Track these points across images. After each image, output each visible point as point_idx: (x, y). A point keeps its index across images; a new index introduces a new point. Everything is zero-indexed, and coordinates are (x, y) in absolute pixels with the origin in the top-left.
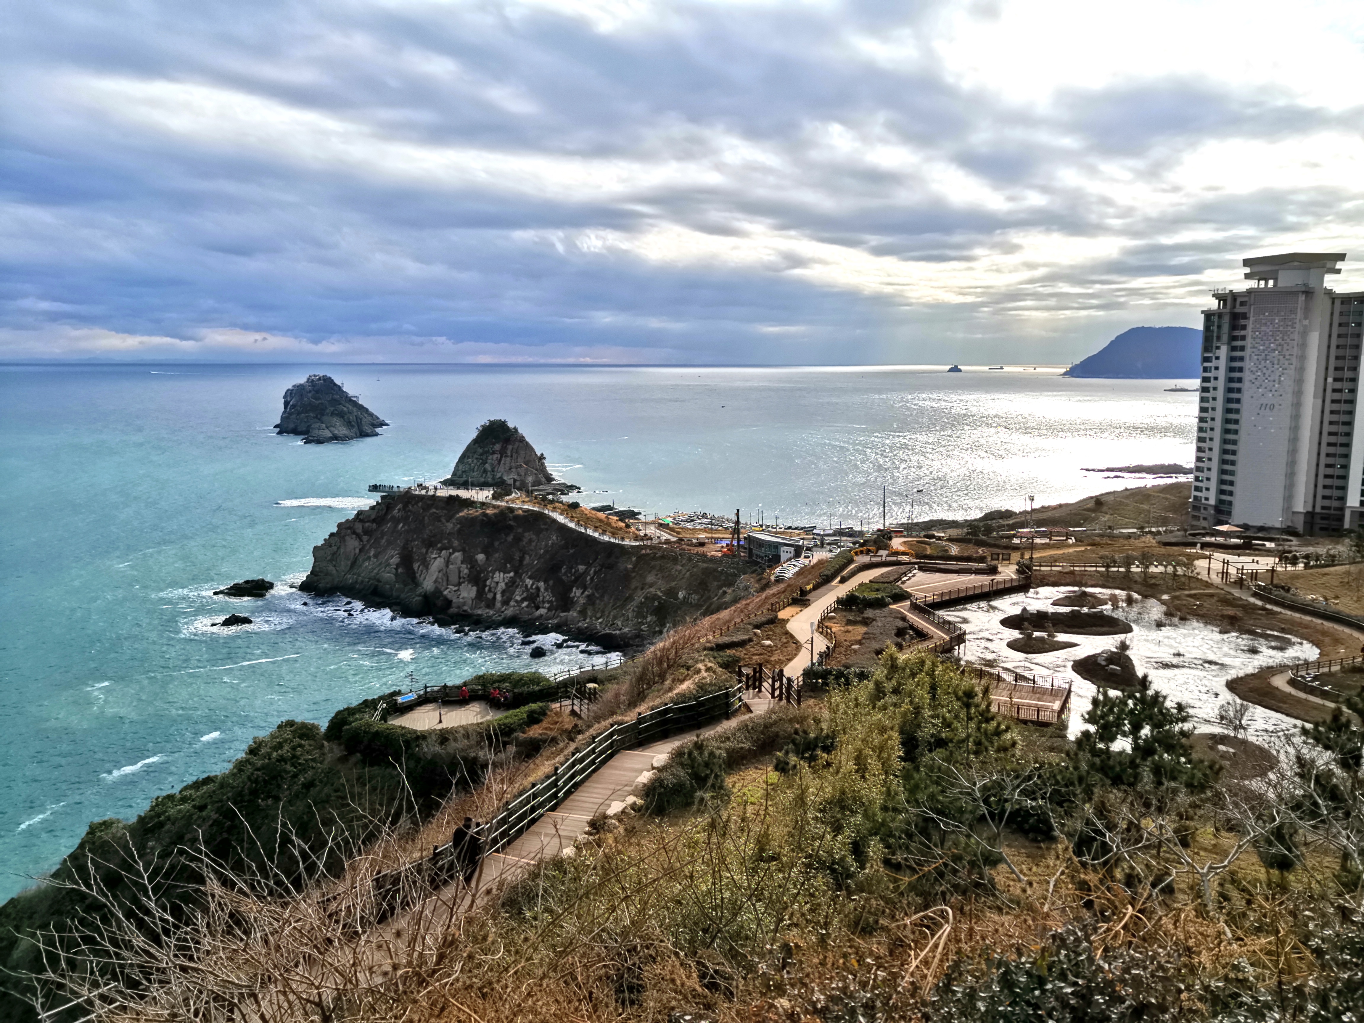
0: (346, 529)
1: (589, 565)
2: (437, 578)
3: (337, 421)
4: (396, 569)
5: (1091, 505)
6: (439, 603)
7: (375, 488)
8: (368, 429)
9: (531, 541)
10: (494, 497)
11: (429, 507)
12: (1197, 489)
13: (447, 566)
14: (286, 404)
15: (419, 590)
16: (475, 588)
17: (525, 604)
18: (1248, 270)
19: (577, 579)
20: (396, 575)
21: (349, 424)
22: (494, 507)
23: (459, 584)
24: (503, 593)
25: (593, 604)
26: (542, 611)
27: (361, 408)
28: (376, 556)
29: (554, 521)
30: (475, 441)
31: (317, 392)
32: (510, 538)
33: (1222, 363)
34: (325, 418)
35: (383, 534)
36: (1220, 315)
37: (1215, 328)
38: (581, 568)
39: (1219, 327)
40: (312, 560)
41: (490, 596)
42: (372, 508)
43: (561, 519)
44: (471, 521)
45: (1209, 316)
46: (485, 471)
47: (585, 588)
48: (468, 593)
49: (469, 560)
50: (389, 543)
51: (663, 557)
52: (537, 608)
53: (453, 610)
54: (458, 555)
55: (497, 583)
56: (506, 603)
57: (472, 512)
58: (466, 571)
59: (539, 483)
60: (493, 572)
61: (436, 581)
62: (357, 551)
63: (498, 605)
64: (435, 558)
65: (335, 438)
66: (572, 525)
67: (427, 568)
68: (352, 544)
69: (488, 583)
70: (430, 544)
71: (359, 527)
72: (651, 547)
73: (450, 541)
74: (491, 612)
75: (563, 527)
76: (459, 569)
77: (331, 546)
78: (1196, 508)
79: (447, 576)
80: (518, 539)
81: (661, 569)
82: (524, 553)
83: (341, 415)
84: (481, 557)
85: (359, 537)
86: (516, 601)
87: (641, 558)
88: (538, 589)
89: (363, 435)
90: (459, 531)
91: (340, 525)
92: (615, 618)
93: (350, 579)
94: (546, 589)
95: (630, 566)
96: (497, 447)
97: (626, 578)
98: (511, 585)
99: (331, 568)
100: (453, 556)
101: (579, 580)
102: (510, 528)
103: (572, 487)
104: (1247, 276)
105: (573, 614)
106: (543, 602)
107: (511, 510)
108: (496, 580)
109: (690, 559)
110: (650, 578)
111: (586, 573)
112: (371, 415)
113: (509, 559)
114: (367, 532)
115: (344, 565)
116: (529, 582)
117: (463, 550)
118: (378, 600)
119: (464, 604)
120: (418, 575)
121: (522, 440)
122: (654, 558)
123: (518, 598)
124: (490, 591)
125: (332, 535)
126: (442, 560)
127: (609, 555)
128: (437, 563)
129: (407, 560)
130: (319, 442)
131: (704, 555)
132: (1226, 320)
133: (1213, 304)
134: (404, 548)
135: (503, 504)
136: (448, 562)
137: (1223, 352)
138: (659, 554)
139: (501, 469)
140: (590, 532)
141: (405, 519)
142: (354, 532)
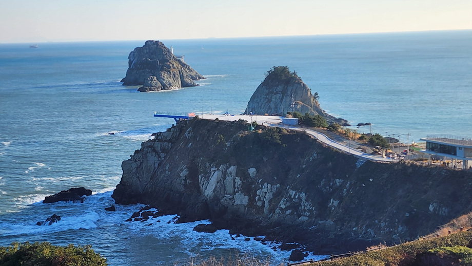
0: (147, 147)
1: (345, 179)
2: (216, 187)
3: (165, 74)
4: (185, 180)
6: (217, 208)
8: (188, 81)
9: (295, 157)
13: (224, 178)
15: (202, 198)
16: (247, 197)
17: (288, 212)
19: (334, 192)
20: (185, 185)
23: (235, 193)
24: (270, 201)
25: (349, 213)
26: (303, 219)
27: (184, 66)
28: (170, 170)
29: (315, 140)
30: (263, 84)
32: (277, 155)
34: (157, 72)
35: (176, 151)
38: (339, 181)
41: (259, 204)
42: (169, 130)
43: (321, 139)
44: (245, 140)
47: (341, 200)
48: (241, 200)
49: (243, 174)
50: (181, 159)
52: (299, 216)
53: (228, 216)
54: (232, 169)
55: (266, 193)
56: (272, 210)
57: (246, 132)
58: (240, 182)
60: (262, 184)
61: (214, 191)
62: (156, 165)
63: (266, 212)
64: (215, 171)
67: (208, 179)
68: (152, 159)
69: (258, 193)
70: (212, 160)
71: (158, 146)
73: (227, 157)
74: (260, 218)
76: (234, 180)
77: (136, 161)
79: (224, 185)
82: (289, 168)
83: (168, 69)
84: (252, 171)
85: (158, 154)
86: (281, 209)
88: (299, 198)
89: (184, 84)
90: (235, 149)
91: (143, 145)
93: (150, 188)
94: (307, 200)
96: (280, 88)
98: (278, 195)
99: (136, 179)
100: (230, 170)
101: (336, 192)
106: (305, 210)
108: (265, 190)
111: (342, 186)
112: (192, 71)
113: (276, 173)
114: (163, 150)
115: (145, 176)
116: (292, 193)
117: (238, 165)
119: (238, 210)
120: (201, 185)
121: (300, 82)
123: (283, 206)
124: (259, 200)
125: (136, 152)
126: (221, 172)
128: (215, 177)
129: (194, 173)
134: (192, 163)
136: (225, 174)
142: (154, 150)
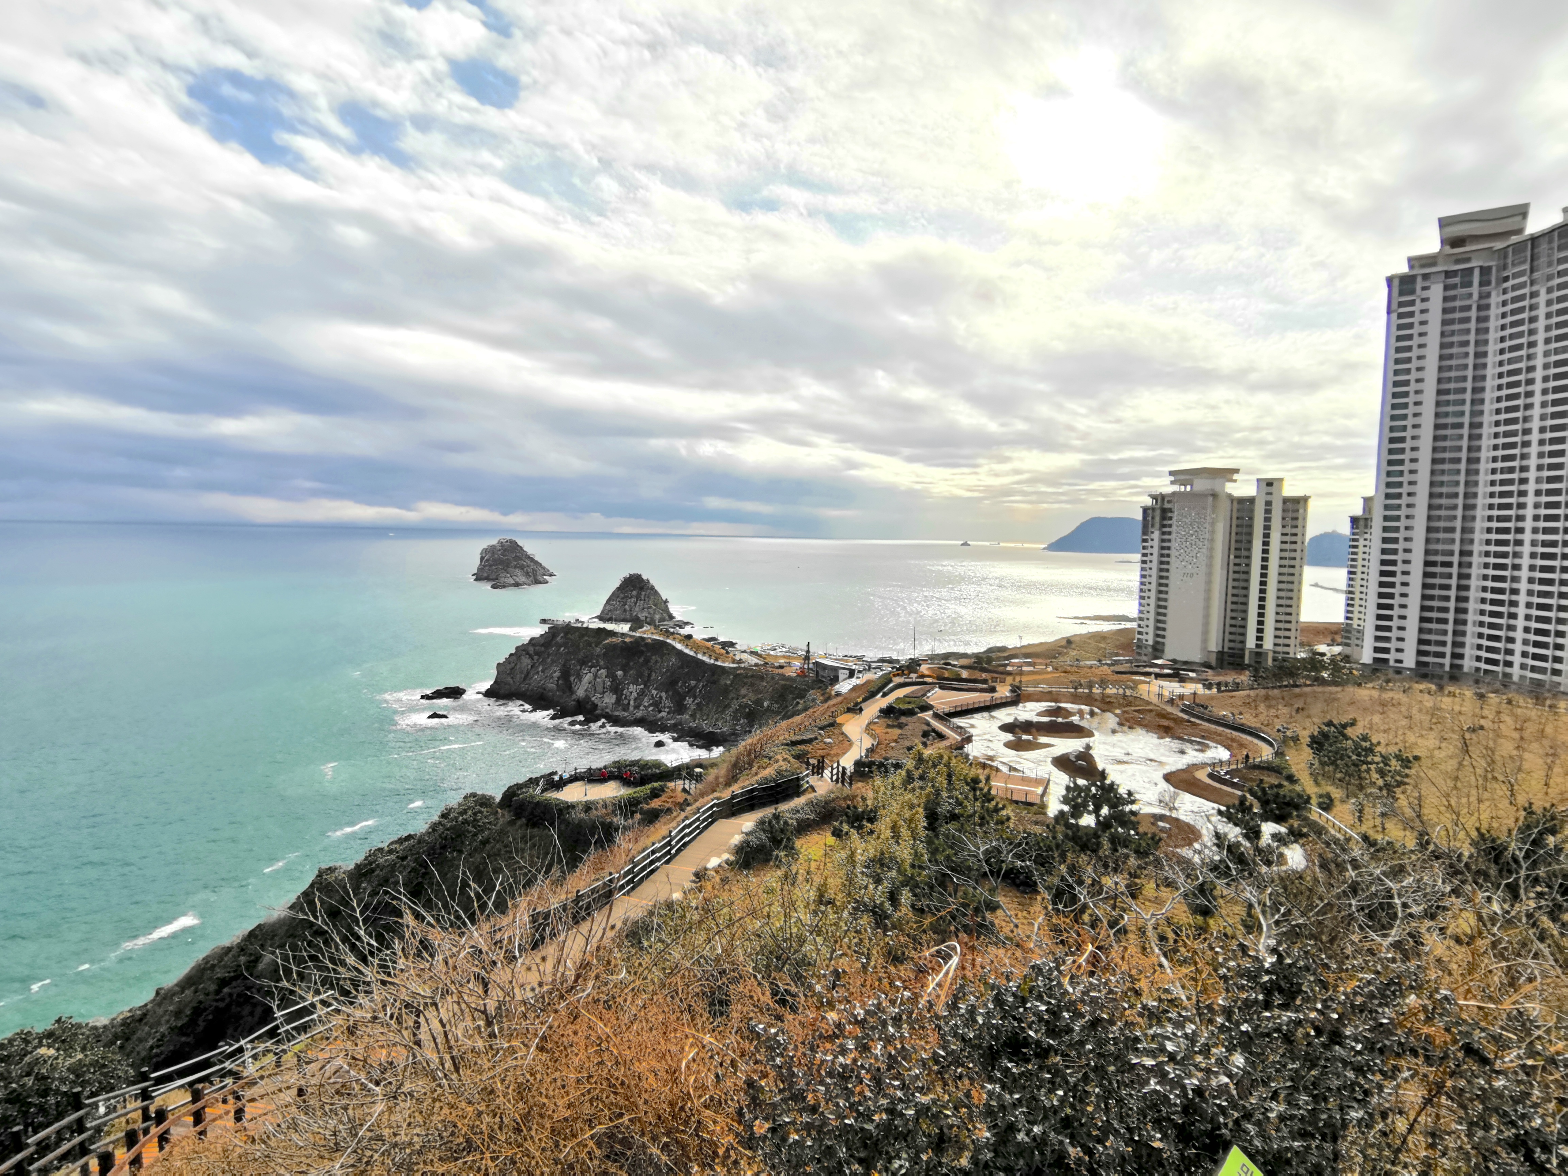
0: (522, 651)
1: (699, 681)
2: (587, 688)
3: (518, 572)
4: (558, 681)
5: (1064, 643)
6: (588, 707)
7: (544, 621)
8: (540, 578)
9: (656, 662)
10: (631, 629)
11: (583, 636)
12: (1140, 633)
13: (595, 679)
14: (482, 559)
15: (574, 697)
16: (615, 696)
17: (651, 708)
18: (1172, 478)
19: (689, 691)
20: (557, 685)
21: (527, 575)
22: (631, 636)
23: (604, 693)
24: (635, 699)
25: (701, 710)
26: (663, 714)
27: (537, 563)
28: (543, 671)
29: (674, 648)
30: (618, 589)
31: (505, 550)
32: (641, 660)
33: (1156, 543)
34: (510, 569)
35: (549, 655)
36: (1153, 509)
37: (1150, 518)
38: (693, 683)
39: (1153, 518)
40: (496, 673)
41: (626, 702)
42: (542, 636)
43: (679, 646)
44: (613, 647)
45: (1145, 510)
46: (625, 611)
47: (695, 698)
48: (609, 699)
49: (611, 675)
50: (553, 661)
51: (752, 676)
52: (660, 712)
53: (598, 712)
54: (603, 672)
55: (631, 692)
56: (637, 707)
57: (614, 640)
58: (609, 683)
59: (664, 620)
60: (629, 684)
61: (586, 691)
62: (529, 667)
63: (631, 709)
64: (586, 673)
65: (517, 585)
66: (687, 651)
67: (580, 681)
68: (526, 661)
69: (624, 692)
70: (583, 663)
71: (531, 650)
72: (744, 668)
73: (598, 661)
74: (626, 714)
75: (680, 653)
76: (604, 682)
77: (510, 663)
78: (1139, 647)
79: (594, 685)
80: (647, 661)
81: (752, 685)
82: (651, 671)
83: (522, 568)
84: (620, 673)
85: (531, 657)
86: (645, 706)
87: (737, 676)
88: (661, 697)
89: (537, 582)
90: (604, 654)
91: (517, 648)
92: (717, 720)
93: (523, 687)
94: (667, 698)
95: (728, 682)
96: (634, 593)
97: (726, 691)
98: (642, 694)
99: (509, 679)
100: (600, 672)
101: (691, 692)
102: (642, 652)
103: (687, 623)
104: (1172, 483)
105: (686, 717)
106: (665, 707)
107: (643, 639)
108: (630, 690)
109: (773, 678)
110: (743, 691)
111: (696, 686)
112: (544, 568)
113: (640, 675)
114: (537, 653)
115: (519, 677)
116: (654, 692)
117: (607, 668)
118: (543, 703)
119: (606, 707)
120: (573, 686)
121: (653, 588)
122: (746, 677)
123: (646, 704)
124: (625, 698)
125: (511, 655)
126: (592, 675)
127: (713, 674)
128: (588, 678)
129: (565, 674)
130: (504, 587)
131: (783, 675)
132: (1158, 514)
133: (1149, 502)
134: (564, 665)
135: (638, 635)
136: (596, 676)
137: (1156, 535)
138: (750, 674)
139: (637, 609)
140: (700, 656)
141: (565, 645)
142: (528, 654)
